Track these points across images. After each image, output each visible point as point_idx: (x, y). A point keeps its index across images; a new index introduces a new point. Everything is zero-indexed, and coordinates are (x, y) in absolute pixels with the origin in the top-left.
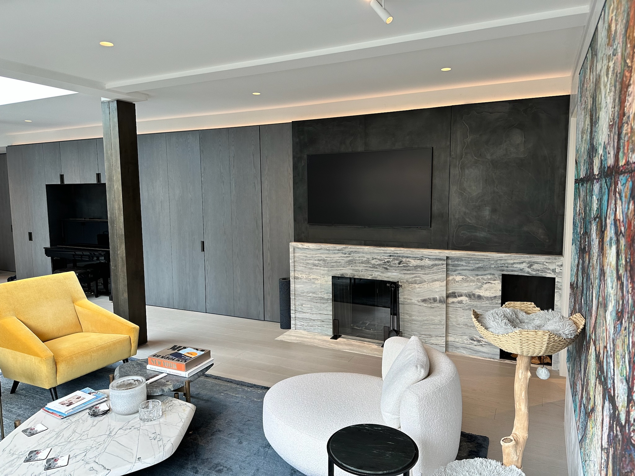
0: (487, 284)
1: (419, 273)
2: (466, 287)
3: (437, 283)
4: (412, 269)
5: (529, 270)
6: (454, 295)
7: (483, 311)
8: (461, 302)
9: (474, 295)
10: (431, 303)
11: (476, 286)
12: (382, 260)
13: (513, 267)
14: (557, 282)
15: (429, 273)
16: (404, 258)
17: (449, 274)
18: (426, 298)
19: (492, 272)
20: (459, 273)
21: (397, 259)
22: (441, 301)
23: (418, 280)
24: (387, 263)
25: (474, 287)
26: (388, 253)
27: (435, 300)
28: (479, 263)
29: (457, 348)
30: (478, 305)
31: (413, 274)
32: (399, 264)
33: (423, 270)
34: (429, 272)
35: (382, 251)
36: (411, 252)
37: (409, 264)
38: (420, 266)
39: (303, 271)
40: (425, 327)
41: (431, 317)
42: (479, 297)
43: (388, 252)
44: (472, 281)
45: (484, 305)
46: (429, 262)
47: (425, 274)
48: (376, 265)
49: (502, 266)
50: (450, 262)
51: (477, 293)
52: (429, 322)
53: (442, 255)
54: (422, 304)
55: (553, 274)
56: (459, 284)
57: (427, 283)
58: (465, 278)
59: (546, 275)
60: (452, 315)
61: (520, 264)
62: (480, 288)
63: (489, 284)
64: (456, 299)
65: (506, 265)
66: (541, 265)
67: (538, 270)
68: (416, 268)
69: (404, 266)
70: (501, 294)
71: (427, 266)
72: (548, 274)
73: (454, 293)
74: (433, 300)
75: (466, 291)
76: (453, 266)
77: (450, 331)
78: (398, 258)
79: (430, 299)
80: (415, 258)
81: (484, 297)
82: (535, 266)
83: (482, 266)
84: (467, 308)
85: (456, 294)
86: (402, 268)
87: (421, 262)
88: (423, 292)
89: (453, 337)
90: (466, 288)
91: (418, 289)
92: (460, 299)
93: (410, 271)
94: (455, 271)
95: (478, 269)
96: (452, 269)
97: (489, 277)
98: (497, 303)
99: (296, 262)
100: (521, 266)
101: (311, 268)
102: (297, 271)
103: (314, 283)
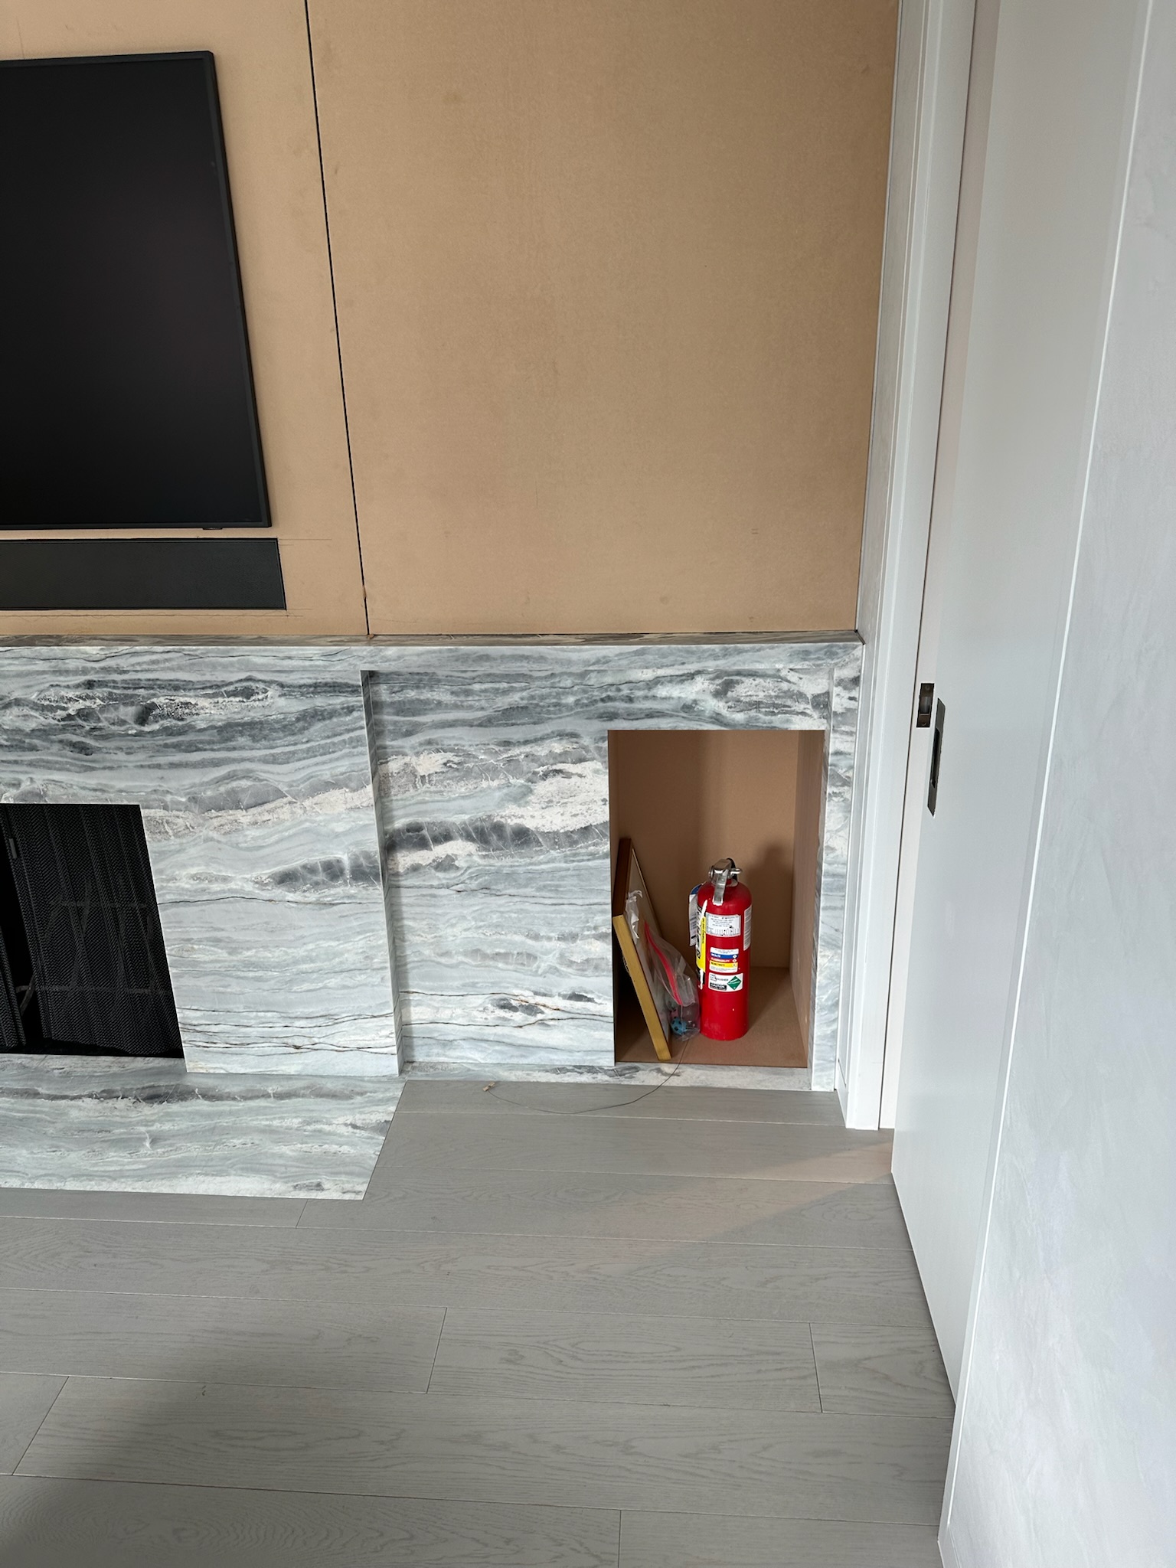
0: (549, 780)
1: (243, 760)
2: (463, 797)
3: (335, 795)
4: (210, 742)
5: (719, 706)
6: (416, 837)
7: (539, 889)
8: (445, 865)
9: (498, 828)
10: (317, 884)
11: (505, 791)
12: (52, 709)
13: (654, 697)
14: (837, 753)
15: (294, 753)
16: (158, 691)
17: (385, 747)
18: (295, 864)
19: (568, 724)
20: (429, 742)
21: (127, 700)
22: (360, 874)
23: (244, 790)
24: (80, 722)
25: (498, 794)
26: (76, 672)
27: (333, 871)
28: (512, 690)
29: (447, 1044)
30: (521, 870)
31: (216, 763)
32: (142, 719)
33: (263, 742)
34: (292, 748)
35: (41, 666)
36: (185, 661)
37: (189, 720)
38: (243, 725)
40: (305, 986)
41: (325, 944)
42: (523, 837)
43: (71, 664)
44: (488, 770)
45: (543, 867)
46: (282, 702)
47: (274, 760)
48: (28, 735)
49: (609, 699)
50: (383, 693)
51: (512, 822)
52: (319, 964)
53: (338, 668)
54: (279, 892)
55: (816, 715)
56: (433, 789)
57: (289, 798)
58: (456, 759)
59: (788, 721)
60: (414, 919)
61: (682, 681)
62: (521, 797)
63: (559, 778)
64: (424, 853)
65: (626, 691)
66: (769, 683)
67: (757, 705)
68: (225, 734)
69: (168, 731)
70: (607, 818)
71: (278, 722)
72: (796, 719)
73: (415, 828)
74: (324, 870)
75: (466, 817)
76: (401, 709)
77: (411, 982)
78: (130, 692)
79: (311, 870)
80: (215, 689)
81: (543, 834)
82: (746, 689)
83: (524, 703)
84: (474, 885)
85: (425, 832)
86: (161, 740)
87: (248, 703)
88: (277, 842)
89: (429, 1006)
90: (462, 802)
91: (253, 833)
92: (440, 851)
93: (198, 750)
94: (409, 734)
95: (509, 716)
96: (395, 723)
97: (557, 747)
98: (593, 856)
100: (684, 691)
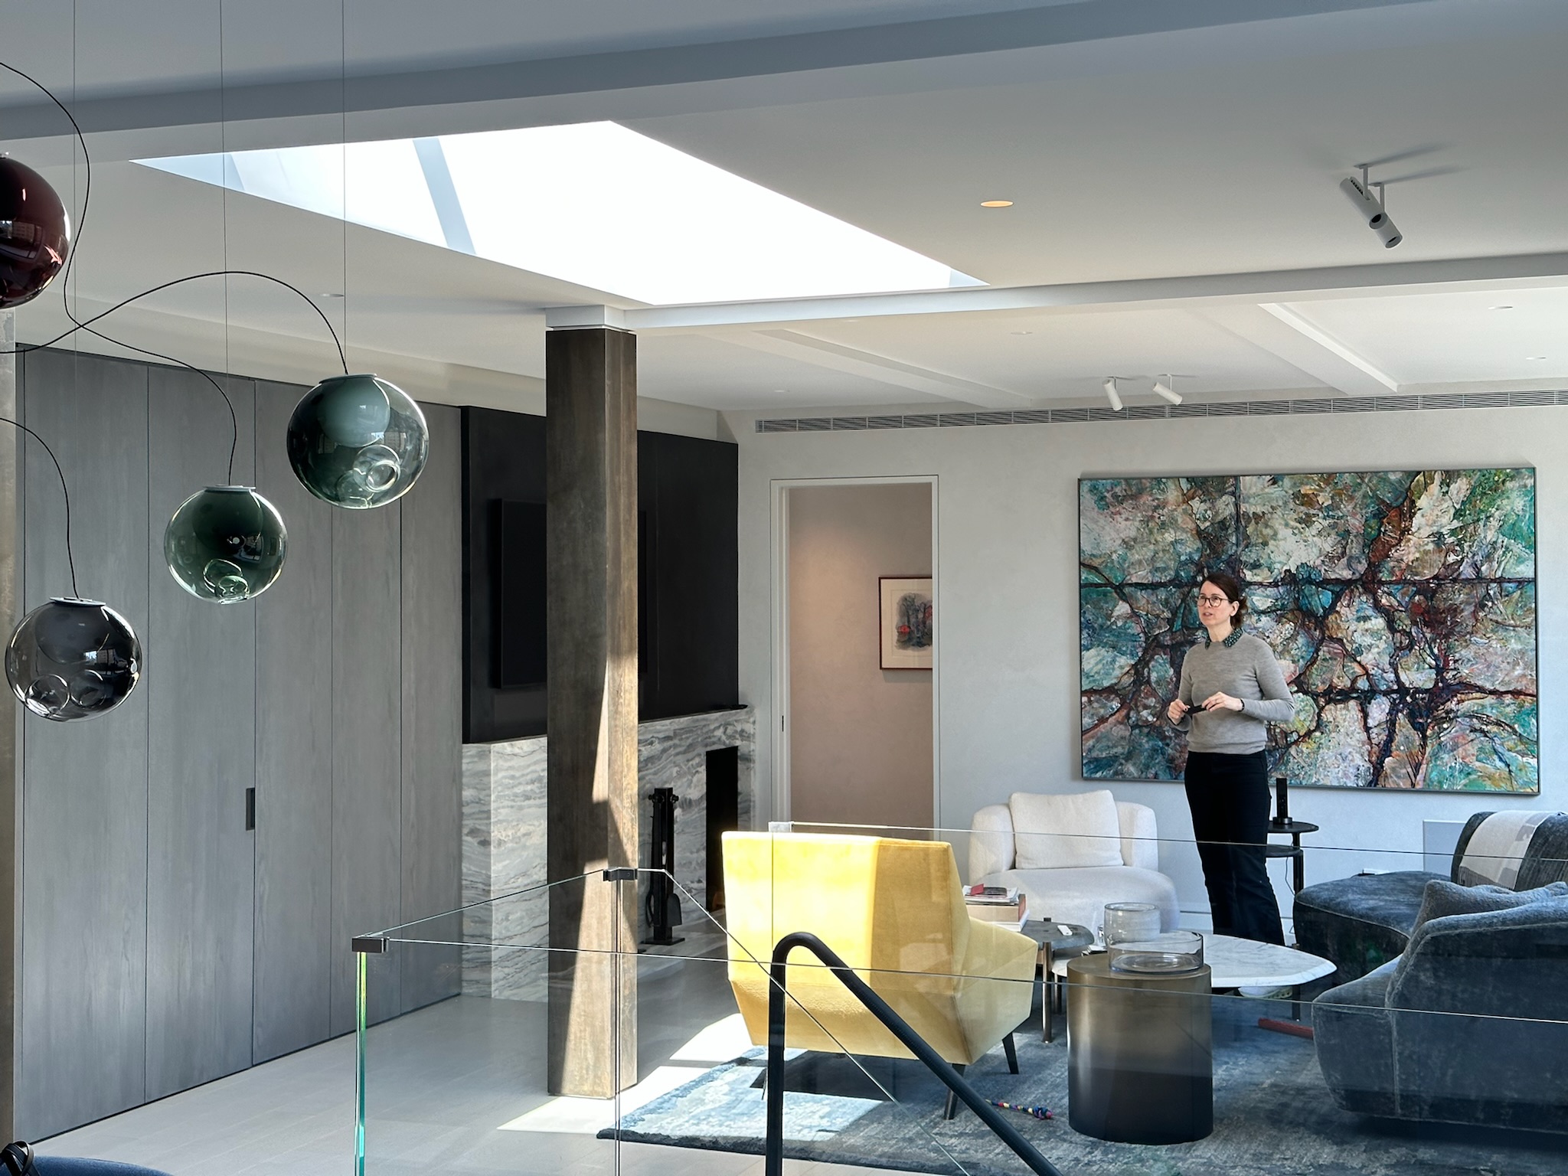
2: (680, 787)
9: (686, 801)
11: (688, 782)
14: (742, 753)
19: (699, 750)
20: (674, 762)
25: (686, 784)
28: (690, 737)
30: (690, 820)
39: (507, 821)
42: (690, 803)
44: (684, 773)
49: (706, 738)
55: (740, 739)
58: (679, 769)
59: (733, 743)
61: (718, 729)
62: (690, 784)
63: (697, 774)
65: (709, 734)
67: (731, 736)
70: (706, 791)
81: (694, 801)
82: (729, 730)
95: (689, 748)
97: (697, 760)
99: (498, 797)
100: (719, 733)
101: (521, 808)
102: (500, 822)
103: (524, 847)
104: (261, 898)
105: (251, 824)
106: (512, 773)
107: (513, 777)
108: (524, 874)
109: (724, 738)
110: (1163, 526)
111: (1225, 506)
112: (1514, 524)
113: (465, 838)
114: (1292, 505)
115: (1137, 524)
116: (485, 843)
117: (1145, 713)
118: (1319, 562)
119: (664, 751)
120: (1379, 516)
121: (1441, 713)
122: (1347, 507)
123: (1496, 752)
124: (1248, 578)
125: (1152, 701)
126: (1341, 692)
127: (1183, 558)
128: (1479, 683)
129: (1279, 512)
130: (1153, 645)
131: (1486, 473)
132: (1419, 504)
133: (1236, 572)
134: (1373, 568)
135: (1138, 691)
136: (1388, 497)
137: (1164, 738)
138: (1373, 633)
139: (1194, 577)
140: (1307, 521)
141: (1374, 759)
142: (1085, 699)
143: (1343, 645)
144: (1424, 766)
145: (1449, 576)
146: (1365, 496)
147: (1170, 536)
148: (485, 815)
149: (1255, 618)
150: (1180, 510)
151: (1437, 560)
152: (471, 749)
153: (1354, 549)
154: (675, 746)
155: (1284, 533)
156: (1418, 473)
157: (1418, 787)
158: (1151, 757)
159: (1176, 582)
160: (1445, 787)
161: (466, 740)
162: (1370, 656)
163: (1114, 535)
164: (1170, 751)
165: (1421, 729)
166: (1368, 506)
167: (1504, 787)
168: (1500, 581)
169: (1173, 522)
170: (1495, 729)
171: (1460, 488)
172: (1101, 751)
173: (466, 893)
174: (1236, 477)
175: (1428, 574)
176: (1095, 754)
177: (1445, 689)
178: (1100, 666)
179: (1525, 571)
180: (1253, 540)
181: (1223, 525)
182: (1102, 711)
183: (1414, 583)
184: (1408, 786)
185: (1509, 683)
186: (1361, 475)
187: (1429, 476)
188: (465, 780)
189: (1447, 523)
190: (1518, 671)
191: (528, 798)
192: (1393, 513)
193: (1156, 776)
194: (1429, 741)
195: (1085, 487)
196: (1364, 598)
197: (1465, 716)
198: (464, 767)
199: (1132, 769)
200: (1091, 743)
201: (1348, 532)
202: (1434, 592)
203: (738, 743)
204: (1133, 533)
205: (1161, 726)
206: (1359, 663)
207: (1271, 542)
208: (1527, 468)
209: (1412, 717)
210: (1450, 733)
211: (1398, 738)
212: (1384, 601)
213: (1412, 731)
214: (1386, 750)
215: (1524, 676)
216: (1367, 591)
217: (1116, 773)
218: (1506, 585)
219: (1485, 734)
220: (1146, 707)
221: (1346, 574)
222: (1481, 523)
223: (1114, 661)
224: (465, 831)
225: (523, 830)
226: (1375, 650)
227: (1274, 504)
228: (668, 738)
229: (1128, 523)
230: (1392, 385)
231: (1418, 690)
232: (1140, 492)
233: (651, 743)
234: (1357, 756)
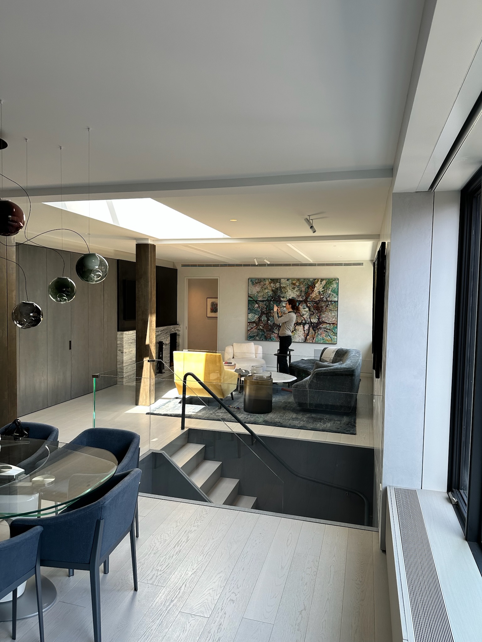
0: (168, 339)
28: (167, 331)
39: (127, 348)
65: (171, 330)
70: (170, 342)
97: (168, 335)
99: (125, 343)
100: (173, 330)
101: (130, 345)
102: (126, 348)
103: (131, 353)
104: (73, 364)
105: (70, 348)
106: (128, 338)
107: (128, 339)
108: (131, 359)
109: (174, 331)
110: (265, 289)
111: (278, 285)
112: (334, 290)
113: (118, 351)
114: (291, 285)
115: (260, 288)
116: (122, 353)
117: (260, 327)
118: (296, 297)
119: (161, 333)
120: (308, 288)
121: (318, 327)
122: (302, 286)
123: (329, 335)
124: (282, 300)
125: (262, 325)
126: (299, 323)
127: (269, 295)
128: (326, 322)
129: (288, 286)
130: (263, 313)
131: (329, 279)
132: (316, 285)
133: (280, 299)
134: (307, 298)
135: (259, 322)
136: (310, 284)
137: (264, 332)
138: (306, 312)
139: (271, 299)
140: (294, 288)
141: (305, 336)
142: (248, 324)
143: (300, 314)
144: (315, 338)
145: (321, 300)
146: (305, 283)
147: (266, 291)
148: (122, 347)
149: (283, 308)
150: (269, 285)
151: (319, 297)
152: (119, 333)
153: (303, 294)
154: (163, 332)
155: (289, 291)
156: (316, 279)
157: (314, 342)
158: (261, 336)
159: (267, 300)
160: (319, 342)
161: (118, 331)
162: (305, 316)
163: (255, 290)
164: (265, 335)
165: (315, 331)
166: (306, 286)
167: (330, 342)
168: (331, 301)
169: (267, 288)
170: (329, 331)
171: (324, 282)
172: (252, 334)
173: (118, 363)
174: (280, 279)
175: (317, 300)
176: (250, 335)
177: (320, 323)
178: (252, 317)
179: (336, 299)
180: (283, 292)
181: (277, 289)
182: (252, 326)
183: (314, 301)
184: (312, 342)
185: (332, 322)
186: (305, 279)
187: (318, 280)
188: (118, 339)
189: (321, 289)
190: (334, 319)
191: (132, 343)
192: (311, 287)
193: (262, 339)
194: (316, 333)
195: (250, 280)
196: (304, 304)
197: (323, 328)
198: (118, 337)
199: (258, 338)
200: (249, 333)
201: (302, 291)
202: (318, 303)
203: (177, 332)
204: (259, 290)
205: (264, 330)
206: (303, 317)
207: (287, 293)
208: (337, 279)
209: (313, 328)
210: (321, 331)
211: (310, 332)
212: (308, 305)
213: (313, 331)
214: (308, 335)
215: (335, 320)
216: (305, 303)
217: (254, 339)
218: (332, 302)
219: (327, 332)
220: (261, 326)
221: (301, 299)
222: (328, 290)
223: (254, 316)
224: (118, 350)
225: (130, 350)
226: (306, 315)
227: (287, 285)
228: (162, 331)
229: (258, 288)
230: (311, 261)
231: (314, 323)
232: (261, 281)
233: (158, 332)
234: (302, 336)
